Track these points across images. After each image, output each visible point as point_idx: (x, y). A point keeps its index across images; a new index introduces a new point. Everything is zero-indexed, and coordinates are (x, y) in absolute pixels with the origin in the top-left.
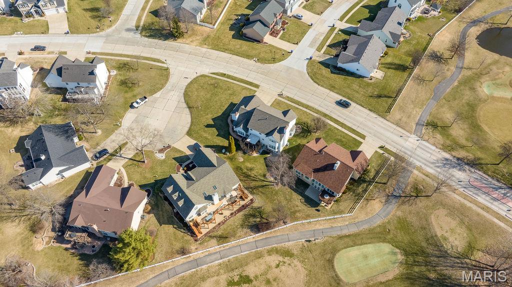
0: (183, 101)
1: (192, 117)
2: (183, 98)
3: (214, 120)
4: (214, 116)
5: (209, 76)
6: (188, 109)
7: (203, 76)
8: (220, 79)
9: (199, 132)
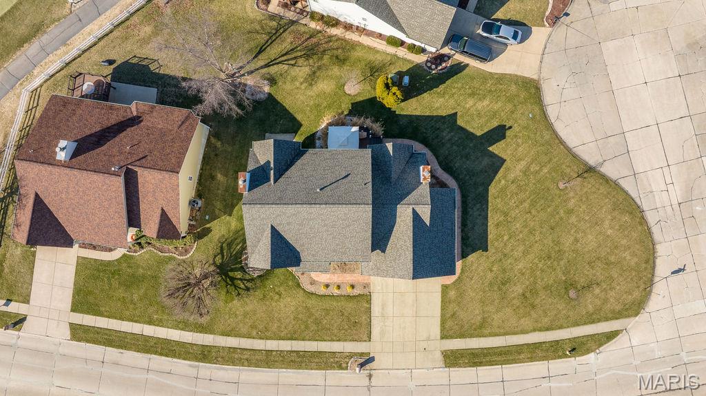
0: (624, 184)
1: (562, 142)
2: (633, 194)
3: (497, 163)
4: (504, 177)
5: (617, 315)
6: (592, 162)
7: (635, 308)
8: (576, 324)
9: (509, 106)
